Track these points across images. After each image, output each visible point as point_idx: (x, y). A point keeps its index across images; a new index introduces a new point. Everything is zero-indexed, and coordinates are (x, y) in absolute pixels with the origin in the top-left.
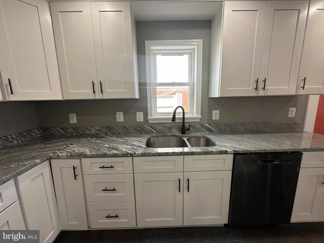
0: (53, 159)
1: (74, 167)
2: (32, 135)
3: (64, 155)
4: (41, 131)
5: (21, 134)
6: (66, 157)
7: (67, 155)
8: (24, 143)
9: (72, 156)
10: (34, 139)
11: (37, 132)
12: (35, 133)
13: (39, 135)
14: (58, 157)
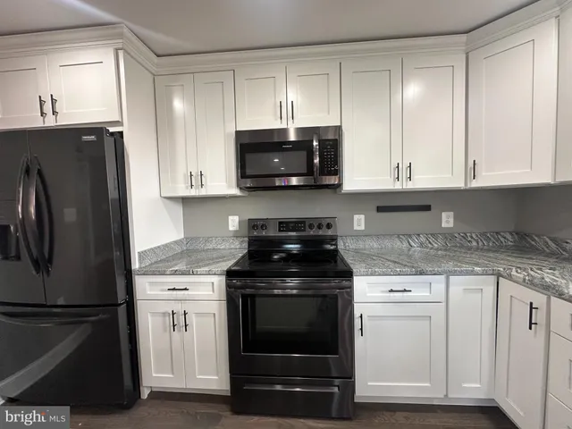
0: (503, 277)
1: (531, 304)
2: (498, 240)
3: (519, 278)
4: (516, 236)
5: (483, 234)
6: (521, 280)
7: (524, 280)
8: (485, 247)
9: (531, 284)
10: (501, 247)
11: (509, 237)
12: (505, 238)
13: (510, 243)
14: (510, 277)
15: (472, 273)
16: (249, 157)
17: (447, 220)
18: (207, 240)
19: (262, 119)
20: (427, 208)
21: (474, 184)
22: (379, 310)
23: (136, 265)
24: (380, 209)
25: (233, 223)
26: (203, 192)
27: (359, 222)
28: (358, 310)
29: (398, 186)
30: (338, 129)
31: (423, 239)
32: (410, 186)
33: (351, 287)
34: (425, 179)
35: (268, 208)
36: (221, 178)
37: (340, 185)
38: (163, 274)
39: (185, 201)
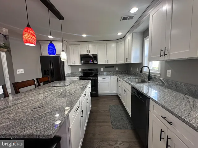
15: (114, 76)
16: (82, 59)
17: (117, 69)
18: (75, 73)
19: (85, 53)
20: (113, 67)
21: (117, 63)
22: (101, 81)
23: (65, 76)
24: (106, 67)
25: (80, 70)
26: (75, 64)
27: (102, 69)
28: (98, 81)
29: (106, 63)
30: (97, 55)
31: (112, 72)
32: (108, 63)
33: (97, 78)
34: (111, 62)
35: (86, 67)
36: (78, 62)
37: (97, 63)
38: (70, 77)
39: (71, 66)
